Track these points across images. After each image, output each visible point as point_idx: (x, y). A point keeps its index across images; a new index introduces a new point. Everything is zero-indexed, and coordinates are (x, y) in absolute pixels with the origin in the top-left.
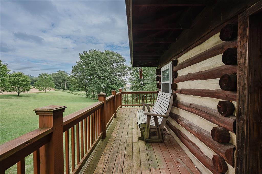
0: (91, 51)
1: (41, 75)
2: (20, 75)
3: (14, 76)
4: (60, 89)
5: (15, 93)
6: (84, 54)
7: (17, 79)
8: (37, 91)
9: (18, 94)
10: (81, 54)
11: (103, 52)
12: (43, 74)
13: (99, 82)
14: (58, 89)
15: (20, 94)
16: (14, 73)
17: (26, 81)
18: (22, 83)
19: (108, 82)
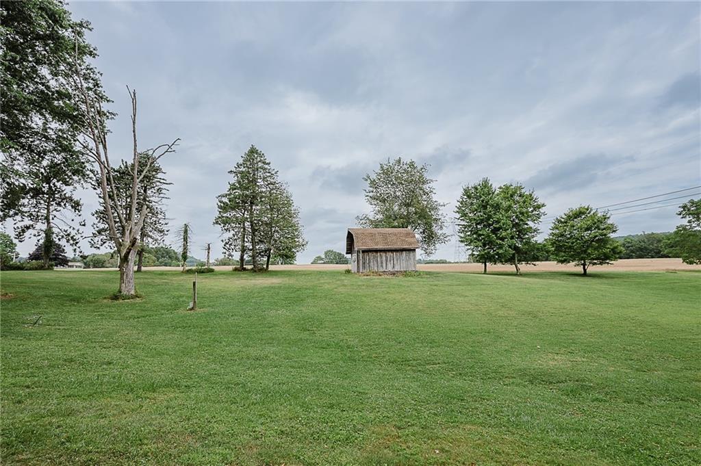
3: (568, 219)
5: (572, 267)
9: (585, 270)
16: (571, 211)
17: (598, 228)
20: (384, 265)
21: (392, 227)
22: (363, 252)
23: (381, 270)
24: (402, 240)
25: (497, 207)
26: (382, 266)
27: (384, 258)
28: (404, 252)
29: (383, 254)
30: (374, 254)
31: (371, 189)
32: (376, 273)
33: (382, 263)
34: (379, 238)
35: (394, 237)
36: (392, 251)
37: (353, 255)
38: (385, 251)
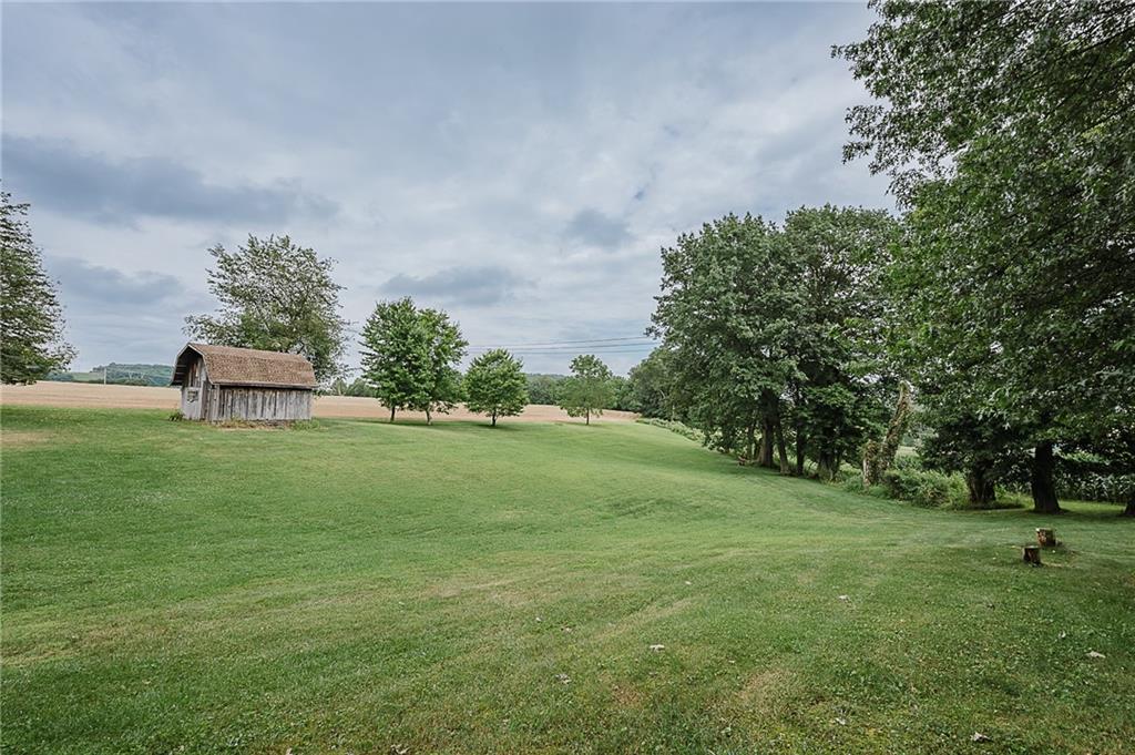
1: (575, 361)
2: (498, 357)
3: (486, 362)
4: (655, 416)
5: (483, 417)
7: (490, 371)
8: (564, 416)
9: (494, 421)
12: (580, 357)
14: (647, 417)
15: (500, 420)
16: (489, 352)
17: (511, 376)
19: (791, 368)
20: (259, 410)
21: (270, 349)
22: (223, 387)
23: (253, 417)
24: (292, 374)
25: (419, 339)
26: (255, 412)
27: (260, 400)
28: (294, 393)
29: (259, 394)
30: (243, 392)
31: (223, 272)
32: (245, 422)
33: (255, 406)
34: (252, 367)
35: (279, 368)
36: (274, 389)
37: (191, 389)
38: (263, 389)
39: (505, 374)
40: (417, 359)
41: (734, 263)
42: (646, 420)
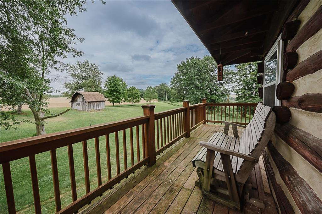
0: (189, 60)
1: (147, 88)
2: (133, 89)
3: (130, 90)
4: (162, 100)
5: (131, 103)
6: (181, 64)
7: (132, 92)
8: (145, 102)
10: (179, 65)
11: (202, 58)
12: (149, 87)
13: (196, 92)
14: (160, 100)
15: (134, 104)
16: (130, 87)
17: (137, 93)
18: (135, 95)
19: (207, 92)
22: (88, 102)
23: (95, 109)
24: (100, 98)
26: (95, 108)
28: (102, 102)
29: (95, 103)
30: (92, 103)
32: (93, 110)
33: (95, 106)
34: (93, 97)
35: (97, 96)
36: (98, 102)
37: (77, 103)
38: (96, 102)
39: (136, 93)
40: (119, 91)
41: (196, 69)
42: (160, 101)
